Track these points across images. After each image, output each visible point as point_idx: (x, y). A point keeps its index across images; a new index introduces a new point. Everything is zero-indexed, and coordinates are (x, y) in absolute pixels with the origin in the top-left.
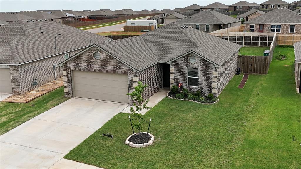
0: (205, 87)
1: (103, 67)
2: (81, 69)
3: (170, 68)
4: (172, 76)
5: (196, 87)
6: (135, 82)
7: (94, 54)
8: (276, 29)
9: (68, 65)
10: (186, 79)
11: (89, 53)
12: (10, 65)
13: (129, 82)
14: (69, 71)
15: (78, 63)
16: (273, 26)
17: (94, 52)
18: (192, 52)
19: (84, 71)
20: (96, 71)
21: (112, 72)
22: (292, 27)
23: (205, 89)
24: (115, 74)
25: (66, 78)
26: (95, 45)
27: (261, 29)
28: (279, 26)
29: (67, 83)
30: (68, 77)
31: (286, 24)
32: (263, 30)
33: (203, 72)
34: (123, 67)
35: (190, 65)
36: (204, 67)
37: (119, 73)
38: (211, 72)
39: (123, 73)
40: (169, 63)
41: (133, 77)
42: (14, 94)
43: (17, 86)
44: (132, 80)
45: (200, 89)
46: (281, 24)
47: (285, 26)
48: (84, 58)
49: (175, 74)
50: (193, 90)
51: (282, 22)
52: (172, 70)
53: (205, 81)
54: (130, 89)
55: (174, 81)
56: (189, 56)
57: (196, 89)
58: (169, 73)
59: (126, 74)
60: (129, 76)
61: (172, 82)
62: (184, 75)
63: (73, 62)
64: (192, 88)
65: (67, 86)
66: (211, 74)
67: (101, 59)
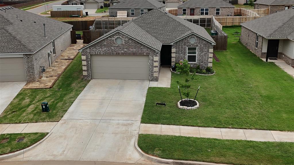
0: (202, 62)
1: (125, 50)
2: (102, 54)
3: (171, 48)
4: (173, 55)
5: (194, 62)
6: (155, 61)
7: (116, 39)
8: (204, 12)
9: (88, 50)
10: (185, 56)
11: (110, 39)
12: (23, 53)
13: (150, 62)
14: (89, 56)
15: (99, 48)
16: (202, 10)
17: (116, 38)
18: (193, 34)
19: (105, 55)
20: (118, 54)
21: (134, 54)
22: (218, 10)
23: (202, 64)
24: (137, 55)
25: (85, 62)
26: (118, 31)
27: (192, 12)
28: (207, 10)
29: (86, 67)
30: (87, 62)
31: (213, 8)
32: (194, 13)
33: (201, 50)
34: (145, 49)
35: (190, 44)
36: (202, 46)
37: (141, 55)
38: (208, 49)
39: (145, 54)
40: (172, 44)
41: (154, 57)
42: (29, 82)
43: (32, 74)
44: (153, 60)
45: (198, 64)
46: (209, 8)
47: (212, 10)
48: (105, 43)
49: (176, 53)
50: (192, 65)
51: (210, 6)
52: (173, 50)
53: (202, 57)
54: (151, 67)
55: (175, 59)
56: (190, 37)
57: (195, 64)
58: (171, 53)
59: (148, 55)
60: (150, 56)
61: (173, 60)
62: (185, 54)
63: (93, 47)
64: (191, 64)
65: (86, 70)
66: (208, 51)
67: (123, 43)
